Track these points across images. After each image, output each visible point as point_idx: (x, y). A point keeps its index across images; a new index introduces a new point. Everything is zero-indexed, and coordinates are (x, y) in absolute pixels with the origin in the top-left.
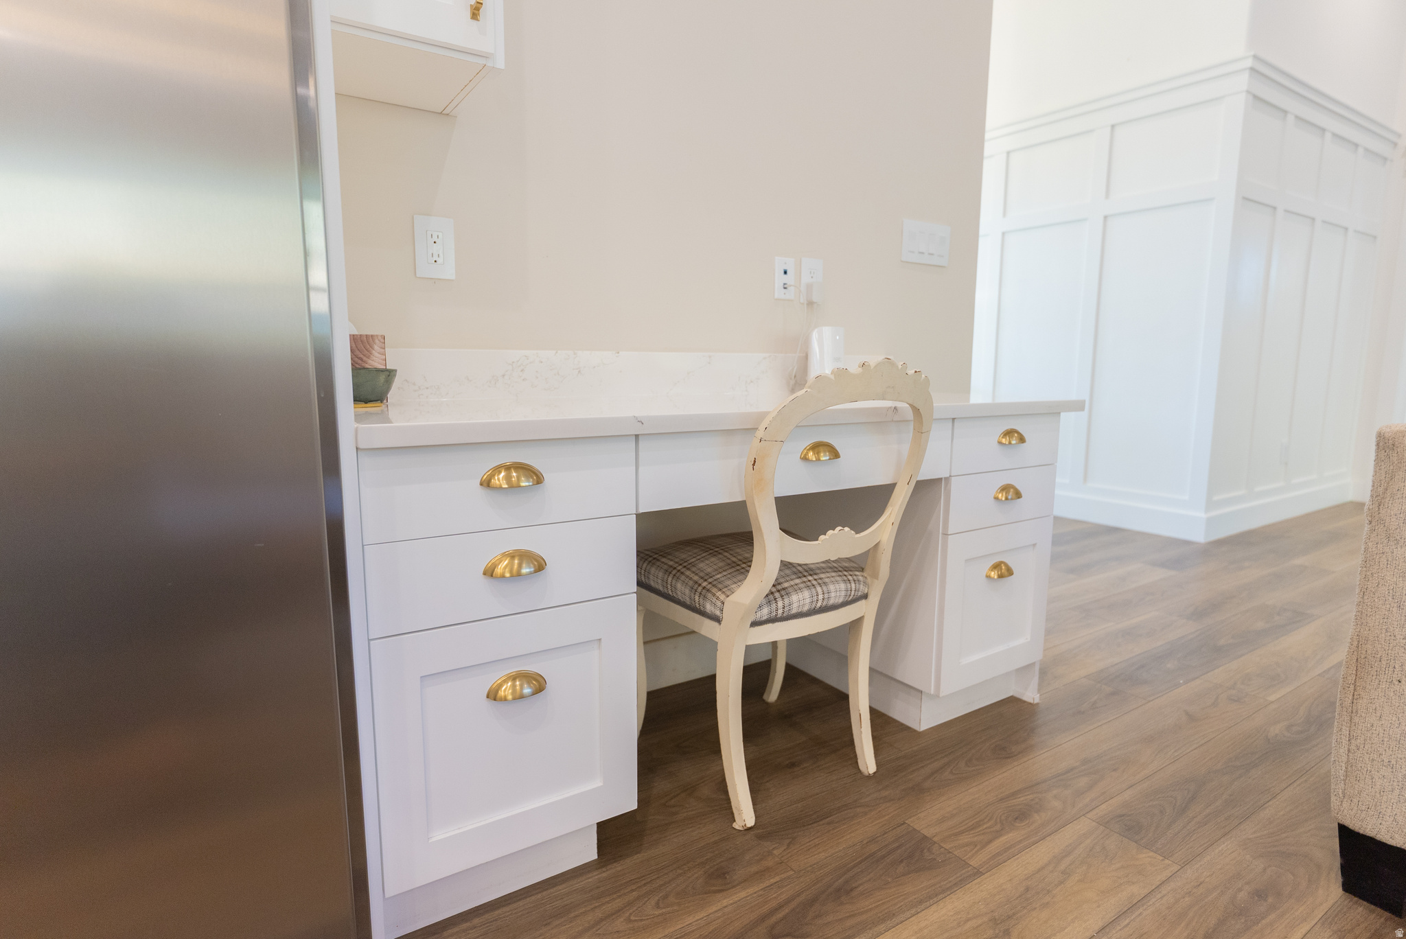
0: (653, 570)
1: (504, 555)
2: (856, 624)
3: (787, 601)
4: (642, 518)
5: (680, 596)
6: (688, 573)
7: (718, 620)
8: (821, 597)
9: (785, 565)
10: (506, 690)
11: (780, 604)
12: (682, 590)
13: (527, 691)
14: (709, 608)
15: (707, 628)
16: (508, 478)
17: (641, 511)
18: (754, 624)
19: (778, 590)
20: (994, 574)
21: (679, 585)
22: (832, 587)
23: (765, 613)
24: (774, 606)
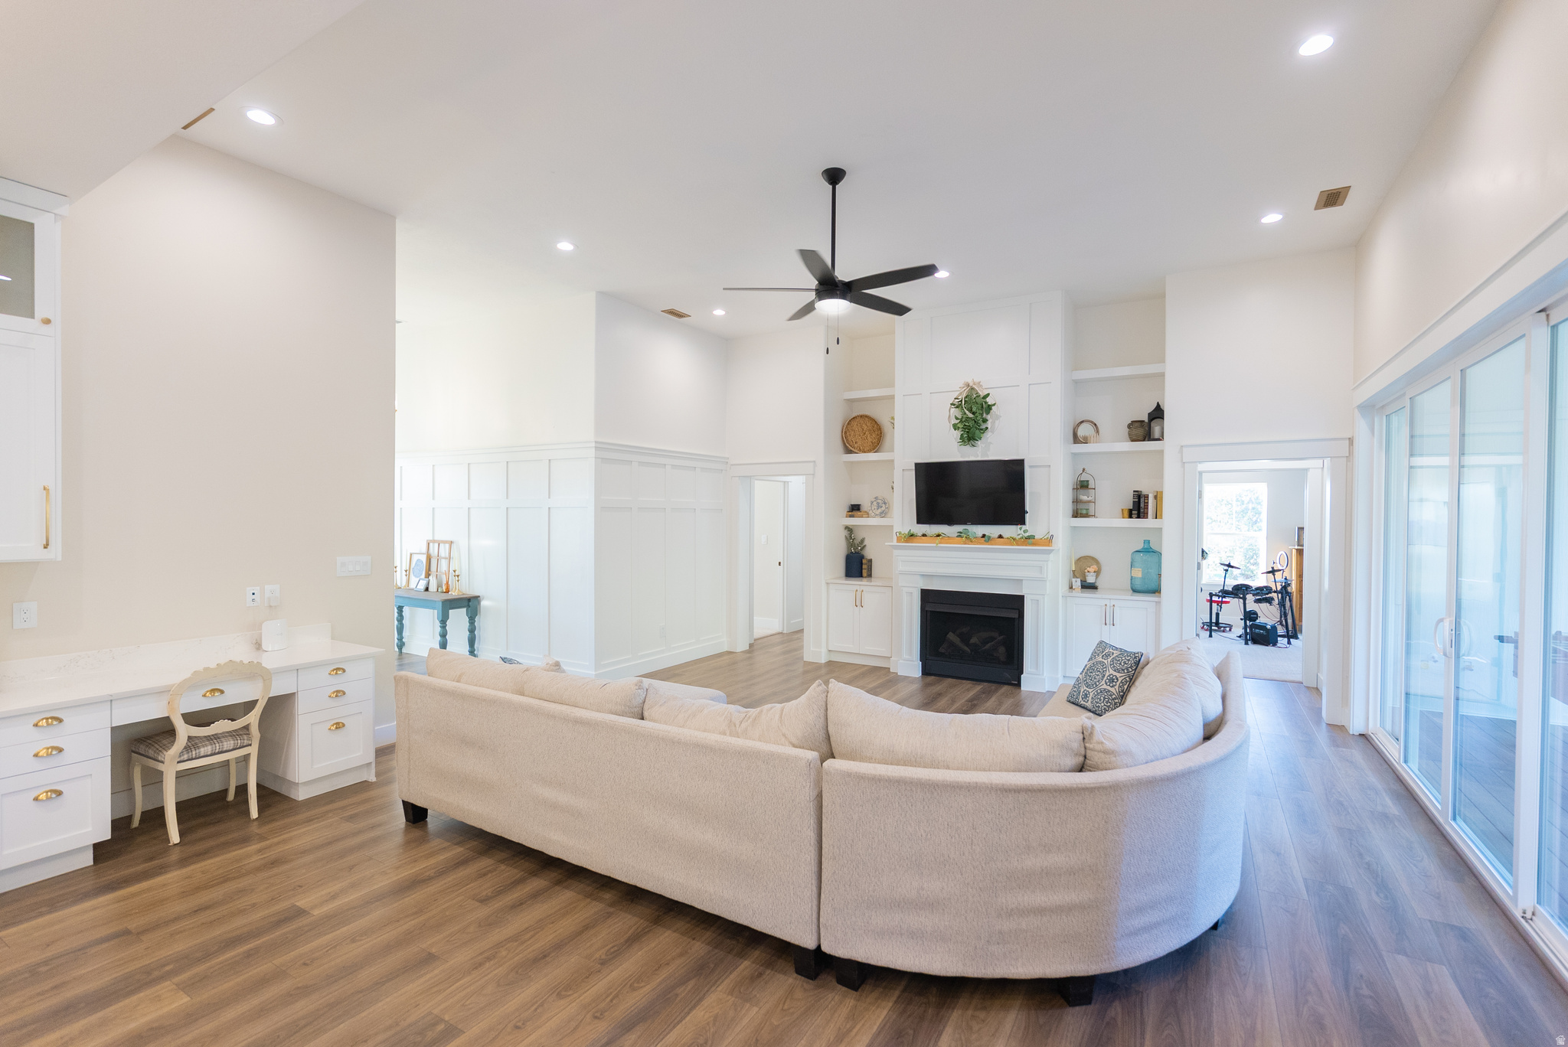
0: (141, 746)
1: (44, 749)
2: (246, 758)
3: (197, 751)
4: (113, 729)
5: (150, 755)
6: (156, 745)
7: (163, 762)
8: (218, 748)
9: (189, 738)
10: (43, 797)
11: (194, 753)
12: (151, 753)
13: (54, 796)
14: (160, 758)
15: (160, 767)
16: (47, 722)
17: (113, 726)
18: (178, 762)
19: (187, 748)
20: (333, 728)
21: (150, 751)
22: (225, 743)
23: (185, 757)
24: (190, 754)
